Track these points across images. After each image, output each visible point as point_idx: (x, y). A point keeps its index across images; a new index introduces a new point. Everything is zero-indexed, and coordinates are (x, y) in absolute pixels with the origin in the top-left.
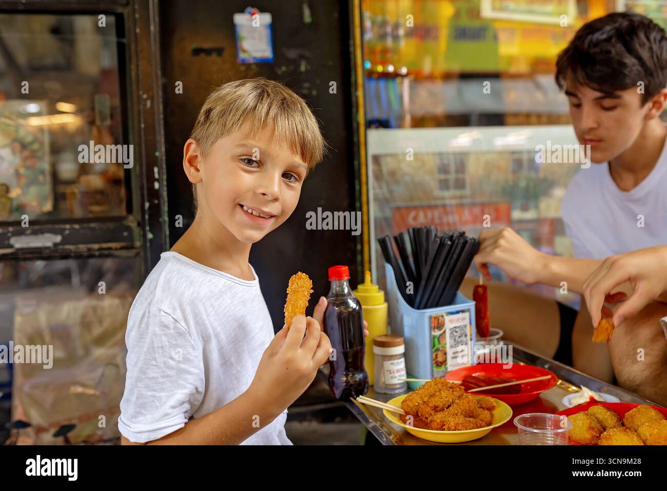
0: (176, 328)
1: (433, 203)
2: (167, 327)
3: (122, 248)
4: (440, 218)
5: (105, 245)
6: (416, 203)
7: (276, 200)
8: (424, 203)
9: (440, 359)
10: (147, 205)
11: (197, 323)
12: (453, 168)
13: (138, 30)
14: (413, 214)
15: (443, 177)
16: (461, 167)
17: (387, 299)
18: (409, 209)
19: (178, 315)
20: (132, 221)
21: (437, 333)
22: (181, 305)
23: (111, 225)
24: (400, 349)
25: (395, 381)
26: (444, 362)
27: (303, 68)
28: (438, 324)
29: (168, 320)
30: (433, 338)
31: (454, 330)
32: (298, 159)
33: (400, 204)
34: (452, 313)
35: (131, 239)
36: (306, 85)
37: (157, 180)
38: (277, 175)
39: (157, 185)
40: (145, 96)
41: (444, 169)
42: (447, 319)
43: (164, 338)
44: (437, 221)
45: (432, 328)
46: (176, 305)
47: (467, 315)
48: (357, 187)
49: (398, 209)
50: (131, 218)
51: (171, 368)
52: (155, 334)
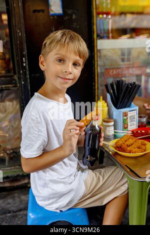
0: (37, 120)
1: (119, 67)
2: (34, 120)
3: (13, 87)
4: (121, 72)
5: (7, 86)
6: (113, 67)
7: (71, 73)
8: (116, 67)
9: (126, 126)
10: (21, 72)
11: (44, 119)
12: (126, 54)
13: (15, 5)
14: (112, 71)
15: (123, 57)
16: (129, 53)
17: (108, 106)
18: (110, 69)
19: (38, 116)
20: (16, 77)
21: (125, 118)
22: (38, 113)
23: (8, 79)
24: (112, 123)
25: (110, 134)
26: (127, 127)
27: (74, 17)
28: (125, 115)
29: (34, 118)
30: (124, 120)
31: (131, 117)
32: (78, 58)
33: (107, 67)
34: (130, 111)
35: (16, 83)
36: (75, 24)
37: (25, 63)
38: (71, 64)
39: (24, 64)
40: (19, 31)
41: (123, 54)
42: (129, 113)
43: (33, 124)
44: (120, 73)
45: (123, 116)
46: (37, 113)
47: (135, 111)
48: (93, 62)
49: (107, 69)
50: (15, 76)
51: (36, 134)
52: (30, 123)
